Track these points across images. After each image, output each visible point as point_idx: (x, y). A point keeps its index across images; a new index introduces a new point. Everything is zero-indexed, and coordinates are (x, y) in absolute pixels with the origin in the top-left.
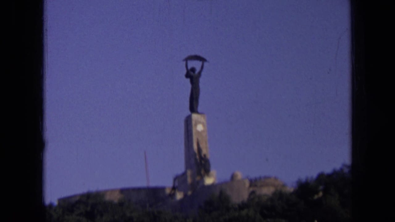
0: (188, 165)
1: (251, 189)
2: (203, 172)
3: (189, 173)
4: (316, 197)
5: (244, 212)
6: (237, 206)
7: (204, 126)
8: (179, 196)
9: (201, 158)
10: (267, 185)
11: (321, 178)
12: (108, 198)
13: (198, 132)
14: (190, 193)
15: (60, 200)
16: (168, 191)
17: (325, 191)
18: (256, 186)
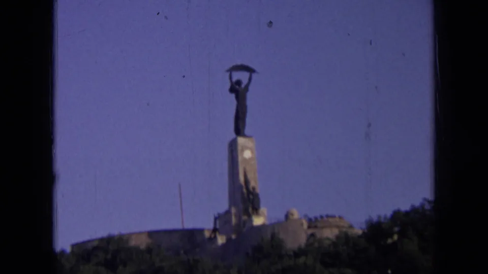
0: (232, 202)
1: (310, 231)
2: (250, 210)
3: (233, 210)
4: (390, 241)
5: (302, 260)
6: (292, 253)
7: (252, 152)
8: (221, 240)
9: (249, 192)
10: (330, 226)
11: (397, 216)
12: (133, 243)
13: (245, 160)
14: (234, 237)
15: (73, 246)
16: (207, 234)
17: (402, 234)
18: (316, 227)
